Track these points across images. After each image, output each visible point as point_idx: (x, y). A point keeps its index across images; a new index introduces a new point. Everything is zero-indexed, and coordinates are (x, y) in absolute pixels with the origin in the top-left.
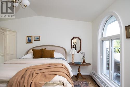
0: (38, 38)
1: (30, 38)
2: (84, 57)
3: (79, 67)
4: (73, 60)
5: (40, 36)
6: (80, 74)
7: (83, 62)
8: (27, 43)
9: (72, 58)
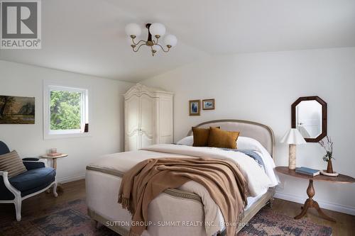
0: (211, 105)
1: (196, 105)
2: (329, 154)
3: (311, 182)
4: (291, 160)
5: (213, 100)
6: (315, 202)
7: (328, 171)
8: (191, 115)
9: (290, 154)
